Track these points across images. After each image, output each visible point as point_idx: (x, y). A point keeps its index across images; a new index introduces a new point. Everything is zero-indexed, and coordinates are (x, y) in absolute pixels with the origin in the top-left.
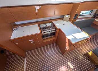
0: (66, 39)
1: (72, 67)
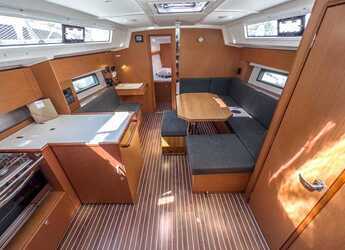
1: (171, 199)
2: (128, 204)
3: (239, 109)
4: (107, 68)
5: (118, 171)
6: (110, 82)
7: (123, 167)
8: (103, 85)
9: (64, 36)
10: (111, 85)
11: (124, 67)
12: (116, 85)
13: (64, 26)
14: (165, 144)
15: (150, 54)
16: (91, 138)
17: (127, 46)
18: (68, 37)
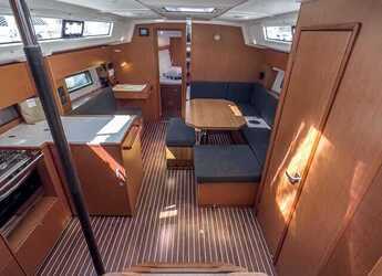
0: (93, 148)
1: (175, 213)
2: (126, 217)
3: (260, 120)
4: (104, 66)
5: (118, 174)
6: (106, 83)
7: (124, 171)
8: (97, 85)
9: (63, 31)
10: (107, 86)
11: (124, 64)
12: (113, 85)
13: (65, 22)
14: (170, 156)
15: (157, 49)
16: (92, 139)
17: (129, 40)
18: (67, 32)
